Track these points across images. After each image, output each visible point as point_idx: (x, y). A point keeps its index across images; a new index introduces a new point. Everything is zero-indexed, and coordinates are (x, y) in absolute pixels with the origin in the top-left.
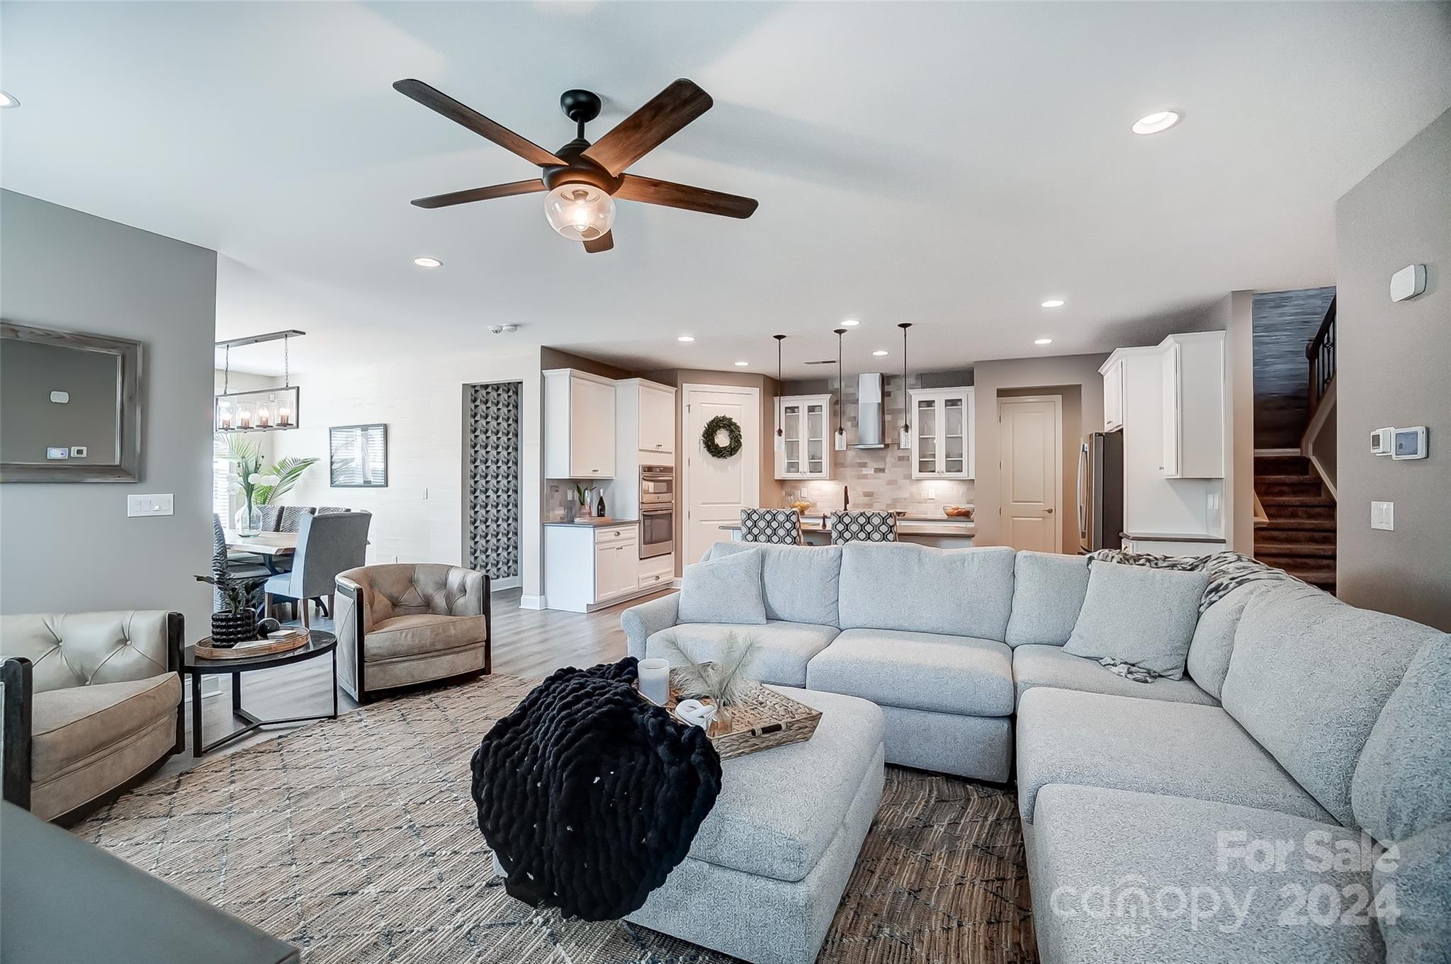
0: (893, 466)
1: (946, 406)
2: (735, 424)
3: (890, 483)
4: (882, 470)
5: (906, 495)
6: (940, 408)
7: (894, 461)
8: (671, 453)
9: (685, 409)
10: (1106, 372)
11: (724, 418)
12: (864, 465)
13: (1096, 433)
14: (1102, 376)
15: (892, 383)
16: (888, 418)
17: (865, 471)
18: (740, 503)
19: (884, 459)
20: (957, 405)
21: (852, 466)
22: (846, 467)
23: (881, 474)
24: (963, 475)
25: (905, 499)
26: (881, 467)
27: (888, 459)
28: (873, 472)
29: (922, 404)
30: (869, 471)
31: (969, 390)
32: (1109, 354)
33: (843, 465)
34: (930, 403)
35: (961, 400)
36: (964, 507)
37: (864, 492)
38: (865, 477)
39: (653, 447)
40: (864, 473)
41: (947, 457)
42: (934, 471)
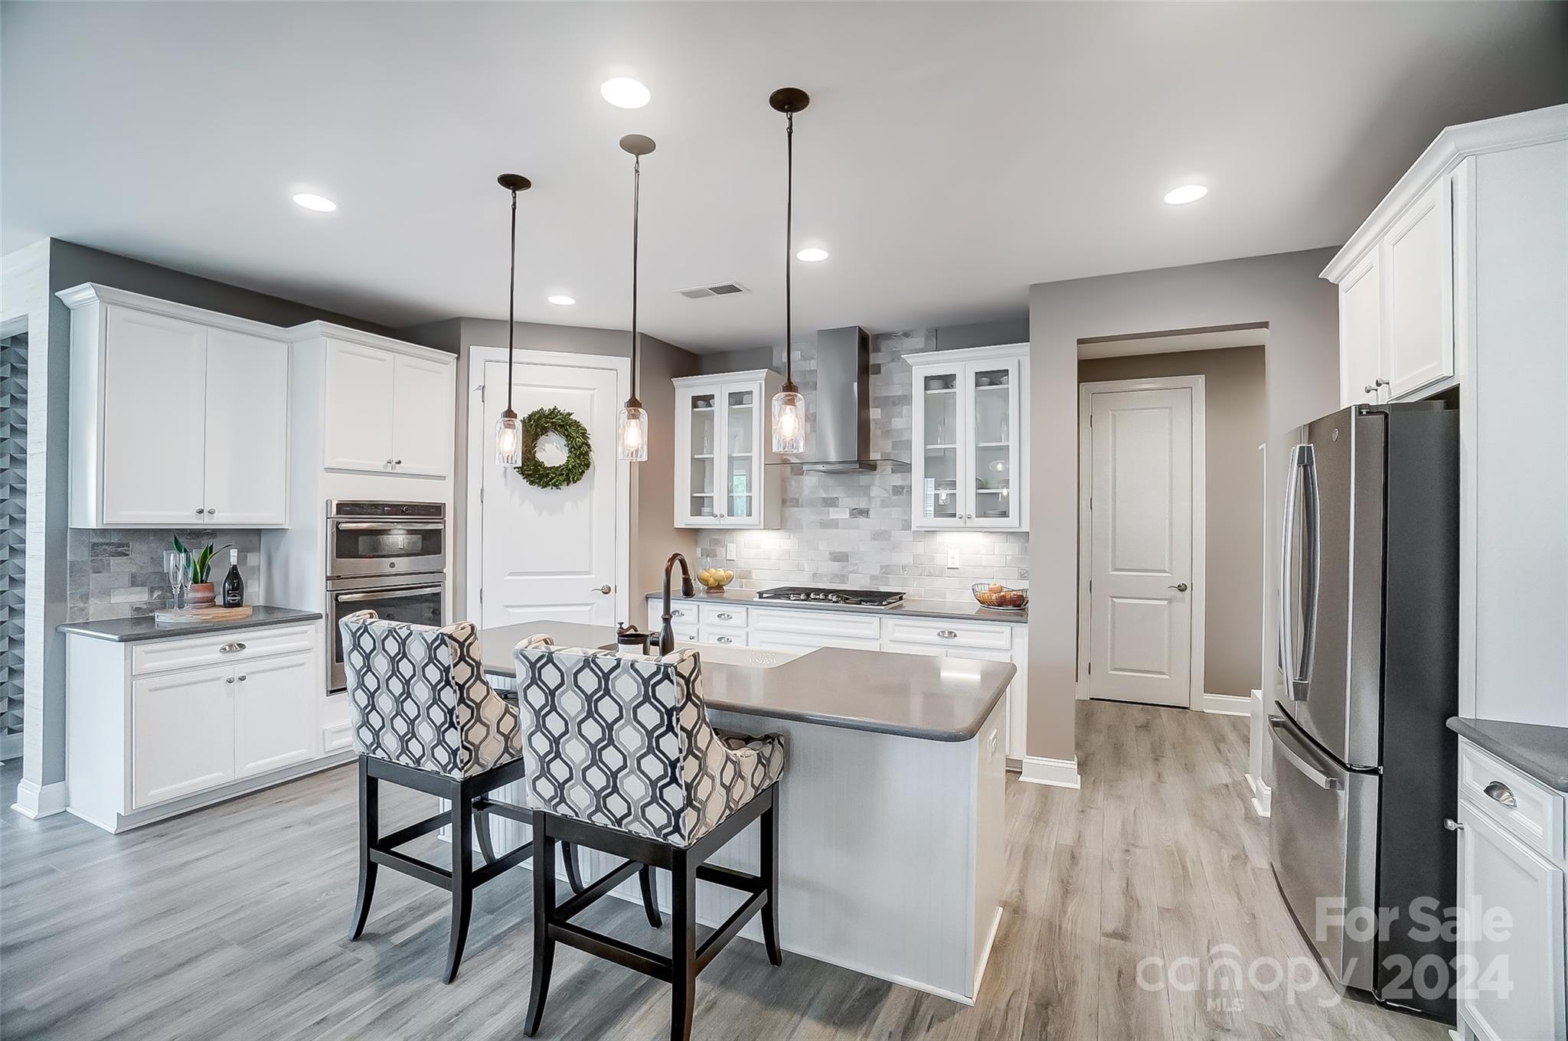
0: (884, 504)
1: (977, 385)
2: (577, 424)
3: (878, 536)
4: (864, 513)
5: (906, 559)
6: (965, 391)
7: (884, 494)
8: (443, 478)
9: (475, 396)
10: (1342, 276)
11: (554, 412)
12: (831, 503)
13: (1360, 408)
14: (1334, 288)
15: (883, 348)
16: (875, 413)
17: (834, 514)
18: (588, 573)
19: (866, 490)
20: (1001, 383)
21: (812, 503)
22: (802, 506)
23: (862, 520)
24: (1010, 522)
25: (904, 567)
26: (863, 506)
27: (875, 492)
28: (848, 516)
29: (933, 383)
30: (841, 514)
31: (1023, 348)
32: (1336, 249)
33: (796, 503)
34: (947, 381)
35: (1006, 372)
36: (1014, 585)
37: (830, 553)
38: (834, 524)
39: (379, 465)
40: (831, 517)
41: (978, 488)
42: (954, 515)
